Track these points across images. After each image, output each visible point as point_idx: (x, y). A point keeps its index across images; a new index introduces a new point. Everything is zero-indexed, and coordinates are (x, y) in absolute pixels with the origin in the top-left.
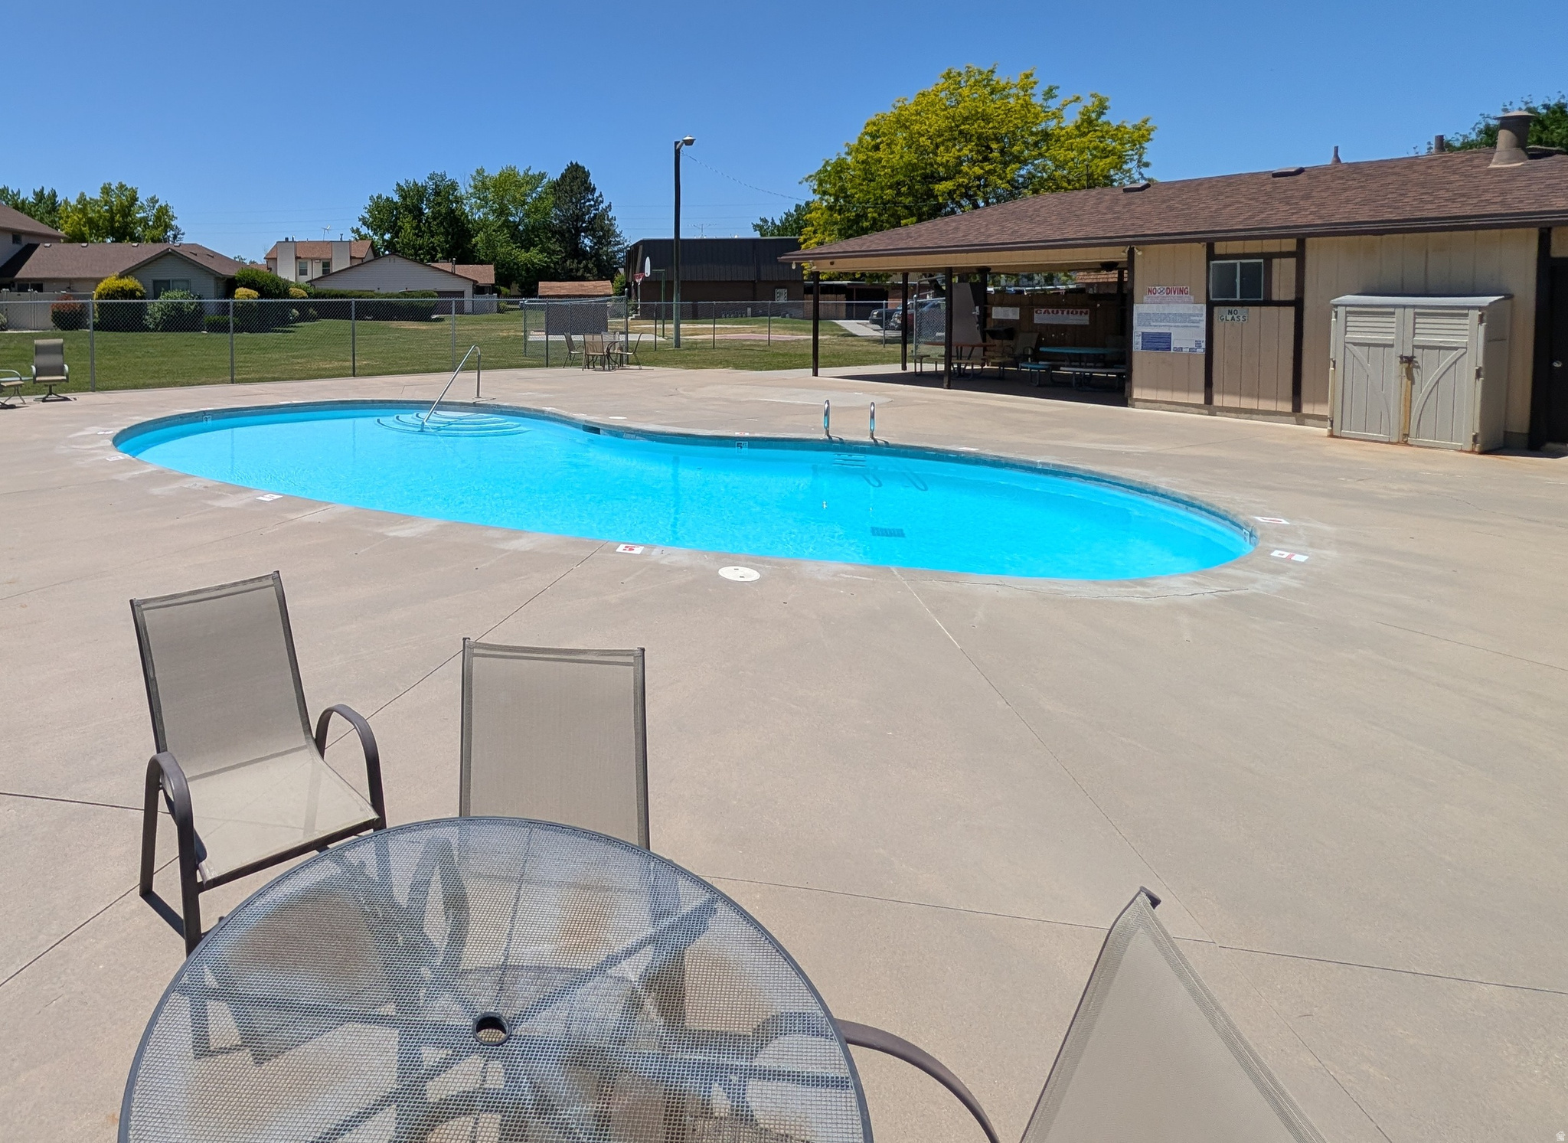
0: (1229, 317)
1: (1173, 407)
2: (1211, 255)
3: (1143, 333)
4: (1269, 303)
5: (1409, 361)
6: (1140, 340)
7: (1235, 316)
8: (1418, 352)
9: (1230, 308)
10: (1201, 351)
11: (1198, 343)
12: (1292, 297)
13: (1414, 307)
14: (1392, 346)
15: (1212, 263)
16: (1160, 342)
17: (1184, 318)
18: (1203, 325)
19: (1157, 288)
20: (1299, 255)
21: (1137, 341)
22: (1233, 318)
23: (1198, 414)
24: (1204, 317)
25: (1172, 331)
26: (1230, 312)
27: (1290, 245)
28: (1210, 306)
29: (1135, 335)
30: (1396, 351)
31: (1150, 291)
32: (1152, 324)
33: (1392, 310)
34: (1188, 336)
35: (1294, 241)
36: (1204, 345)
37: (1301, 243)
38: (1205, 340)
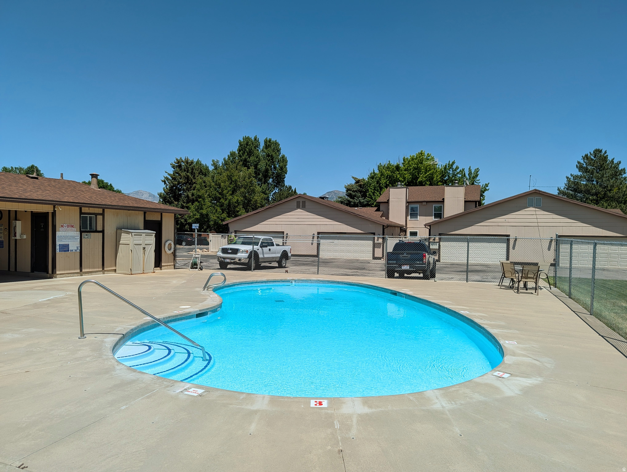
0: (86, 237)
1: (70, 275)
2: (81, 213)
3: (59, 244)
4: (96, 231)
5: (144, 248)
6: (59, 248)
7: (88, 236)
8: (146, 246)
9: (86, 233)
10: (78, 251)
11: (77, 248)
12: (101, 230)
13: (145, 233)
14: (141, 245)
15: (81, 215)
16: (65, 248)
17: (73, 237)
18: (79, 240)
19: (64, 225)
20: (103, 214)
21: (58, 247)
22: (87, 238)
23: (77, 276)
24: (79, 237)
25: (69, 243)
26: (86, 235)
27: (100, 211)
28: (81, 232)
29: (57, 245)
30: (142, 247)
31: (62, 226)
32: (63, 240)
33: (141, 234)
34: (74, 245)
35: (102, 209)
36: (79, 248)
37: (103, 211)
38: (79, 246)
